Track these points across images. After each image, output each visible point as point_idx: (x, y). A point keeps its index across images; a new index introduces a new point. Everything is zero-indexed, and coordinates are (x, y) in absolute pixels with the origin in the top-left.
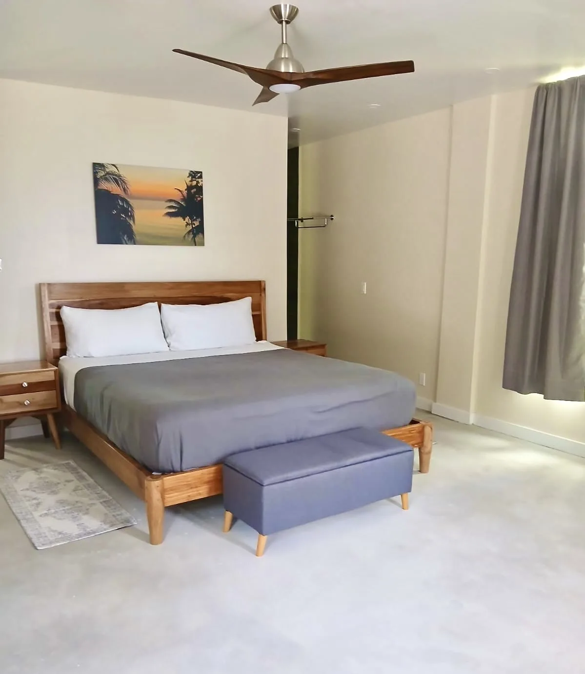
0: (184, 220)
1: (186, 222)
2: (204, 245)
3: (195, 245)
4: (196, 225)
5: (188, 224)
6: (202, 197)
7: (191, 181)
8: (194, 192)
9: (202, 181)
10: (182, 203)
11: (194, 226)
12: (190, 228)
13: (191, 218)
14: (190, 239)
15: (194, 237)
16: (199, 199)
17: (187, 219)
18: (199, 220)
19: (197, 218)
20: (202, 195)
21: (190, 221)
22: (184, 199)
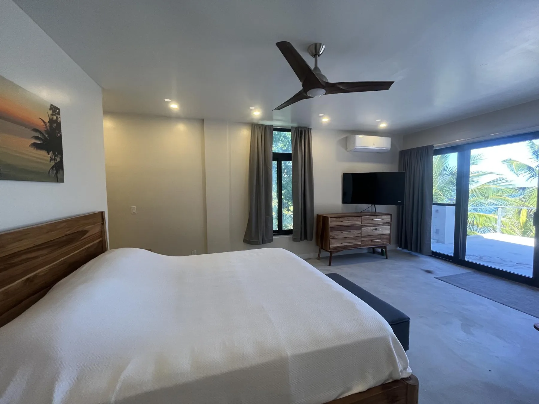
0: (49, 154)
1: (50, 157)
2: (63, 182)
3: (58, 182)
4: (58, 161)
5: (51, 159)
6: (60, 133)
7: (52, 115)
8: (55, 127)
9: (60, 118)
10: (47, 136)
11: (56, 162)
12: (53, 163)
13: (54, 153)
14: (53, 175)
15: (57, 173)
16: (59, 135)
17: (51, 153)
18: (60, 156)
19: (59, 154)
20: (61, 132)
21: (53, 156)
22: (47, 132)
